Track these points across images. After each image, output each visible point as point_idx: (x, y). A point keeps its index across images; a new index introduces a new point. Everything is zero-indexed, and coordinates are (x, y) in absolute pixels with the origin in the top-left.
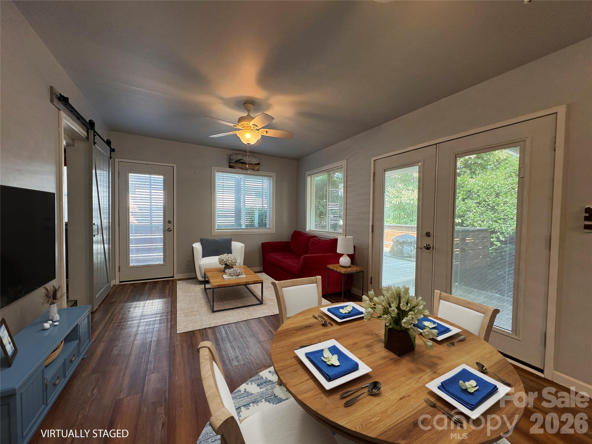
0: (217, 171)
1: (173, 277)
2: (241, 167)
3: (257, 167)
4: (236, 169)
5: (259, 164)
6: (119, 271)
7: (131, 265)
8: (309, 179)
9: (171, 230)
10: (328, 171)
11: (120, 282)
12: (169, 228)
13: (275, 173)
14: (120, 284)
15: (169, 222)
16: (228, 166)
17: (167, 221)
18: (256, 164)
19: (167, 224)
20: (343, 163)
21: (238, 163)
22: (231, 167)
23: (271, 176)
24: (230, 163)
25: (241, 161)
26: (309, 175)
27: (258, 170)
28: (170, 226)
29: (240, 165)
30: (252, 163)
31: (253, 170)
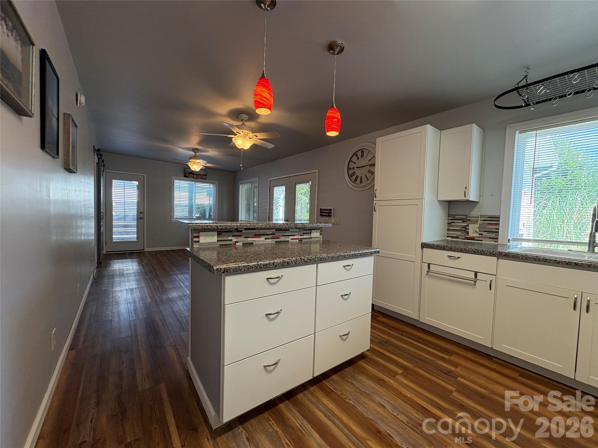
0: (176, 179)
1: (144, 250)
2: (193, 176)
3: (204, 177)
4: (189, 178)
5: (206, 175)
6: (106, 245)
7: (114, 241)
8: (241, 187)
9: (142, 219)
10: (251, 183)
11: (106, 252)
12: (141, 217)
13: (218, 181)
14: (106, 253)
15: (141, 213)
16: (183, 176)
17: (139, 212)
18: (203, 175)
19: (139, 214)
20: (256, 179)
21: (191, 174)
22: (185, 176)
23: (215, 183)
24: (185, 174)
25: (193, 173)
26: (241, 184)
27: (205, 179)
28: (142, 215)
29: (192, 175)
30: (201, 174)
31: (202, 179)
